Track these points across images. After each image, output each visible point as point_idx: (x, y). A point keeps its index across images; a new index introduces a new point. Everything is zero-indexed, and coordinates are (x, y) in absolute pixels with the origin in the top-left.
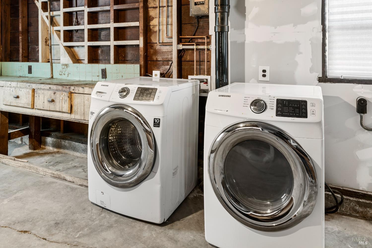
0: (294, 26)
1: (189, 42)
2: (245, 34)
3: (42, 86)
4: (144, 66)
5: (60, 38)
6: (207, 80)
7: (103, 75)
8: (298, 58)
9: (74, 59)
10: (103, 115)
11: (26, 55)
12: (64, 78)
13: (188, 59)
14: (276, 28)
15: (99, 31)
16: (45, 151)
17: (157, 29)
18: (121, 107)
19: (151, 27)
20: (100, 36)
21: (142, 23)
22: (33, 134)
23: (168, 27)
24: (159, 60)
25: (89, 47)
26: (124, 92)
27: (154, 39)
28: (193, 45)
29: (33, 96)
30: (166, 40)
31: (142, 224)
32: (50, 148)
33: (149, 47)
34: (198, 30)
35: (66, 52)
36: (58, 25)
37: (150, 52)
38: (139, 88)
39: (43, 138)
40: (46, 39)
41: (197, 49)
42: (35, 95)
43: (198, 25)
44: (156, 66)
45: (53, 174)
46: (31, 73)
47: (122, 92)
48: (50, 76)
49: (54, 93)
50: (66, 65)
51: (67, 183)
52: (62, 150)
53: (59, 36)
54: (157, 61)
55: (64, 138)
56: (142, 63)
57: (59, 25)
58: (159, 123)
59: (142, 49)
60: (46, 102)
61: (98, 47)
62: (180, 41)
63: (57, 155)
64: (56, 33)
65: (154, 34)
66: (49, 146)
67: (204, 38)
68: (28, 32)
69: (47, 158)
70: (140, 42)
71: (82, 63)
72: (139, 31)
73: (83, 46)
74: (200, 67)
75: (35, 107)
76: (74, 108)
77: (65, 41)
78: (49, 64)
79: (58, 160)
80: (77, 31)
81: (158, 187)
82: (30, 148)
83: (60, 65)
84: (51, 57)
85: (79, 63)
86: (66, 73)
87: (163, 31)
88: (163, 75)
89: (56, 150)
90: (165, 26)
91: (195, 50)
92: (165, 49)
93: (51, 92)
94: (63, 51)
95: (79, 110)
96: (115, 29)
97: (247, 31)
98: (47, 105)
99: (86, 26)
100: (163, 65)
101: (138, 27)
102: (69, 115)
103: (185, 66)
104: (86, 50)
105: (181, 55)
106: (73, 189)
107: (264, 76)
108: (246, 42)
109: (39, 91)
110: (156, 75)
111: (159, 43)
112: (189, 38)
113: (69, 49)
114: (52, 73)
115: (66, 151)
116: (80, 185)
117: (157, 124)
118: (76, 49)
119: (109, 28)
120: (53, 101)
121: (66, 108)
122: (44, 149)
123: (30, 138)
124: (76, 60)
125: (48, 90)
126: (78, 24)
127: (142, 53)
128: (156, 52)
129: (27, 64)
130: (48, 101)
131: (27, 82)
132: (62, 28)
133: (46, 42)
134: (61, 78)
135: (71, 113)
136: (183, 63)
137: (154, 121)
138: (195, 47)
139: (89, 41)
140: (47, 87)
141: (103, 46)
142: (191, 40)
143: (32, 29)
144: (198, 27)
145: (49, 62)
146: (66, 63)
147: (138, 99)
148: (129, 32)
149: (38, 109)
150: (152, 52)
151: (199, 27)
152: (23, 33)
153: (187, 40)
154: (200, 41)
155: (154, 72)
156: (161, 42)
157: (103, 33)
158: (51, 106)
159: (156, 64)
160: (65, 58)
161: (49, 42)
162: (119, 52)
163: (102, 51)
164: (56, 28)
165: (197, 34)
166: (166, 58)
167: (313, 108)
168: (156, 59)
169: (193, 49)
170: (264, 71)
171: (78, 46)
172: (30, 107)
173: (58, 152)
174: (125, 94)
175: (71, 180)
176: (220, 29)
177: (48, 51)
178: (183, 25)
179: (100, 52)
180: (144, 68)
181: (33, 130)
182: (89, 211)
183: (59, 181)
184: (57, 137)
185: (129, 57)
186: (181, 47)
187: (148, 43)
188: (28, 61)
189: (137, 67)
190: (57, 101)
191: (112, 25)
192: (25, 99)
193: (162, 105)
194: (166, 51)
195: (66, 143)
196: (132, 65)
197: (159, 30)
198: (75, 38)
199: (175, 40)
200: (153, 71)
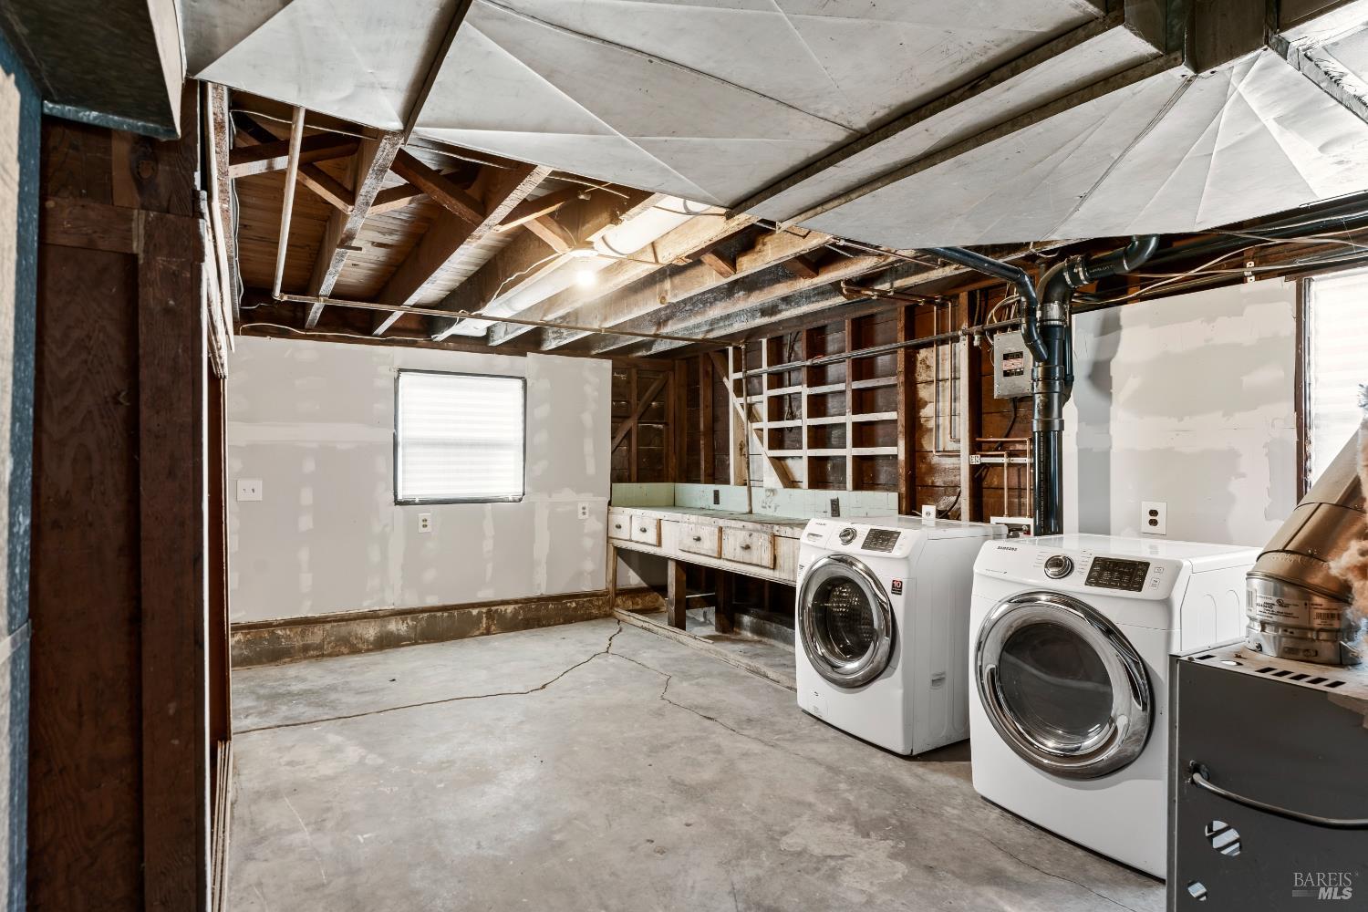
0: (1224, 416)
1: (997, 450)
2: (1111, 433)
3: (733, 523)
4: (906, 497)
5: (762, 443)
6: (1029, 526)
7: (833, 510)
8: (1235, 486)
9: (785, 481)
10: (817, 570)
11: (710, 471)
12: (769, 513)
13: (996, 483)
14: (1182, 420)
15: (828, 430)
16: (739, 637)
17: (931, 424)
18: (842, 560)
19: (922, 420)
20: (829, 438)
21: (903, 414)
22: (722, 605)
23: (955, 420)
24: (938, 484)
25: (811, 459)
26: (848, 535)
27: (928, 444)
28: (1002, 456)
29: (720, 539)
30: (951, 446)
31: (874, 750)
32: (748, 634)
33: (917, 459)
34: (1017, 426)
35: (772, 468)
36: (758, 420)
37: (920, 468)
38: (871, 530)
39: (737, 615)
40: (741, 445)
41: (1010, 465)
42: (724, 537)
43: (1015, 415)
44: (931, 496)
45: (750, 666)
46: (718, 503)
47: (845, 536)
48: (746, 509)
49: (750, 536)
50: (773, 491)
51: (769, 682)
52: (765, 640)
53: (761, 439)
54: (933, 486)
55: (770, 619)
56: (903, 490)
57: (761, 421)
58: (901, 588)
59: (903, 464)
60: (739, 549)
61: (826, 459)
62: (975, 447)
63: (759, 646)
64: (757, 434)
65: (928, 434)
66: (745, 630)
67: (1024, 442)
68: (714, 431)
69: (741, 646)
70: (900, 450)
71: (799, 487)
72: (897, 428)
73: (801, 457)
74: (1020, 502)
75: (723, 556)
76: (780, 561)
77: (771, 447)
78: (746, 488)
79: (758, 652)
80: (791, 429)
81: (898, 693)
82: (717, 630)
83: (762, 490)
84: (749, 476)
85: (794, 487)
86: (773, 506)
87: (944, 429)
88: (941, 514)
89: (756, 638)
90: (948, 419)
91: (1005, 465)
92: (948, 462)
93: (744, 534)
94: (767, 464)
95: (786, 565)
96: (855, 425)
97: (1115, 427)
98: (740, 555)
99: (804, 422)
100: (945, 494)
101: (895, 422)
102: (772, 571)
103: (988, 499)
104: (805, 463)
105: (981, 474)
106: (776, 690)
107: (1153, 523)
108: (1113, 451)
109: (728, 531)
110: (928, 514)
111: (937, 452)
112: (997, 442)
113: (778, 463)
114: (750, 505)
115: (773, 642)
116: (788, 687)
117: (897, 589)
118: (789, 462)
119: (844, 425)
120: (747, 547)
121: (767, 560)
122: (739, 634)
123: (717, 612)
124: (789, 482)
125: (741, 529)
126: (793, 417)
127: (902, 471)
128: (932, 470)
129: (712, 487)
130: (742, 548)
131: (712, 516)
132: (766, 425)
133: (741, 449)
134: (763, 513)
135: (774, 568)
136: (985, 492)
137: (893, 584)
138: (1004, 460)
139: (809, 447)
140: (740, 524)
141: (835, 457)
142: (1002, 446)
143: (719, 426)
144: (1015, 419)
145: (745, 484)
146: (773, 487)
147: (870, 548)
148: (880, 430)
149: (728, 560)
150: (923, 470)
151: (1018, 419)
152: (705, 434)
153: (993, 445)
154: (1019, 447)
155: (925, 508)
156: (941, 449)
157: (835, 433)
158: (745, 556)
159: (931, 494)
160: (771, 479)
161: (745, 450)
162: (864, 468)
163: (833, 467)
164: (756, 425)
165: (1012, 432)
166: (952, 482)
167: (1157, 575)
168: (933, 482)
169: (1002, 465)
170: (1154, 513)
171: (792, 457)
172: (716, 555)
173: (760, 642)
174: (849, 538)
175: (775, 678)
176: (1040, 425)
177: (744, 465)
178: (984, 416)
179: (829, 467)
180: (906, 500)
181: (721, 599)
182: (796, 718)
183: (757, 678)
184: (757, 616)
185: (883, 478)
186: (977, 460)
187: (915, 452)
188: (714, 483)
189: (894, 496)
190: (754, 547)
191: (850, 419)
192: (709, 544)
193: (906, 558)
194: (952, 466)
195: (773, 627)
196: (885, 493)
197: (938, 427)
198: (787, 442)
199: (964, 446)
200: (923, 506)
